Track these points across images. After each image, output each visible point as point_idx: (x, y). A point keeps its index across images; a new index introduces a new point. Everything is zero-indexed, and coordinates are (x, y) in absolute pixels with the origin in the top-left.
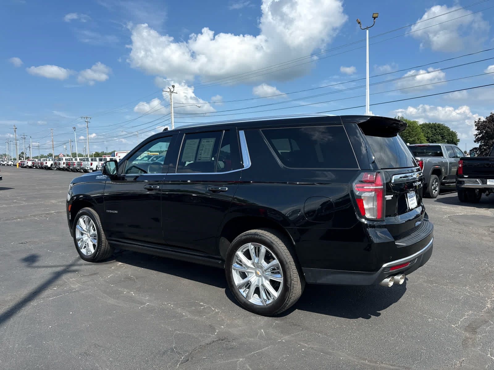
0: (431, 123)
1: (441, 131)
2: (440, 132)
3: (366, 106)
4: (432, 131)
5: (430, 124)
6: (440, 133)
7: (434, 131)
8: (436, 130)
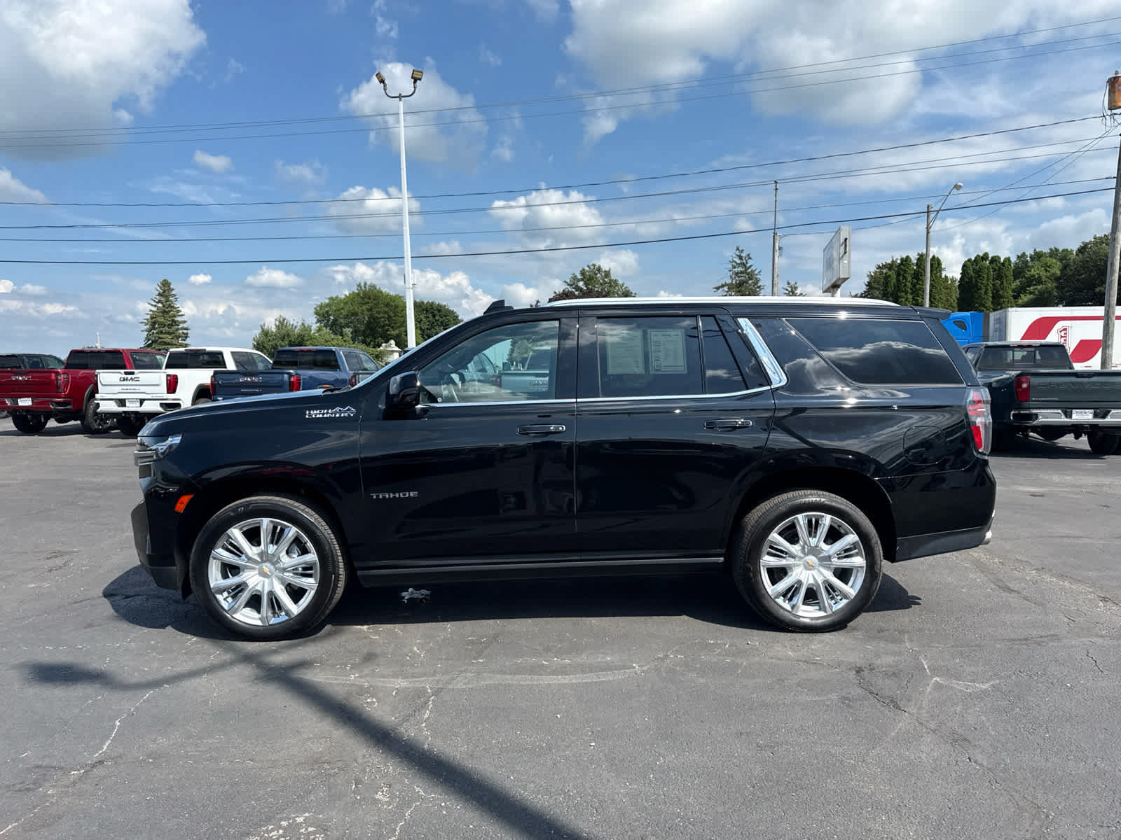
0: (425, 302)
1: (444, 318)
2: (441, 320)
3: (406, 259)
4: (428, 317)
5: (423, 303)
6: (442, 322)
7: (431, 318)
8: (434, 316)
